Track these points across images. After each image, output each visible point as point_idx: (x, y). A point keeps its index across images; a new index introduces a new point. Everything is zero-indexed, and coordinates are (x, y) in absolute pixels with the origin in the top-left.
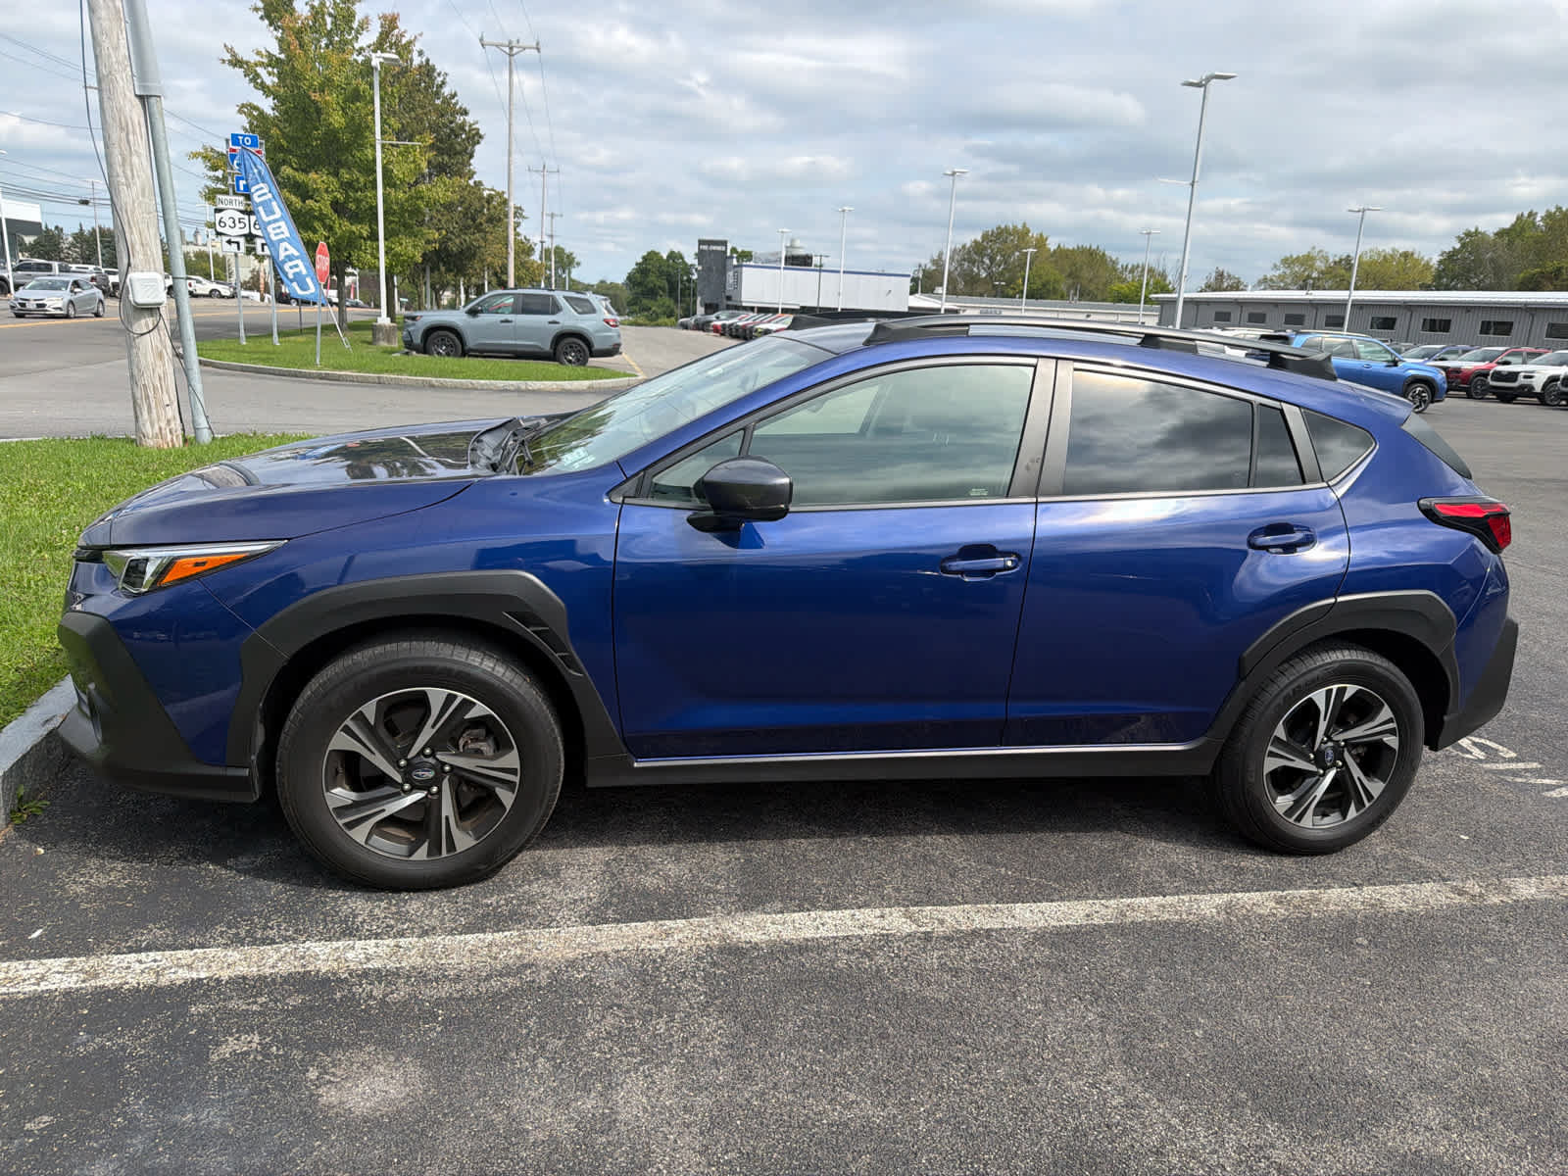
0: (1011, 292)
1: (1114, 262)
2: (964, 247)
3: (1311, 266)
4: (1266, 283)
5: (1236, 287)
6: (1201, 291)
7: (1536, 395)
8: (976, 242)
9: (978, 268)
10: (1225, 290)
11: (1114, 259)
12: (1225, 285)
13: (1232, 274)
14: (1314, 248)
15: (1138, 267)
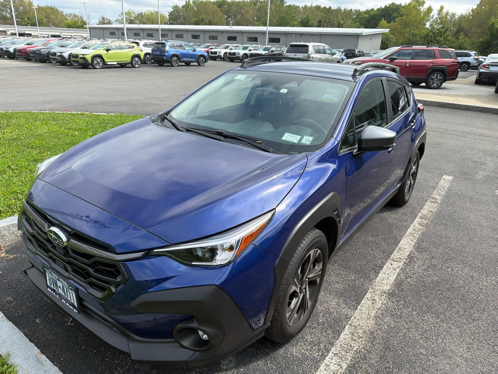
0: (24, 23)
6: (98, 24)
7: (241, 59)
9: (5, 13)
11: (61, 11)
13: (107, 18)
15: (71, 14)
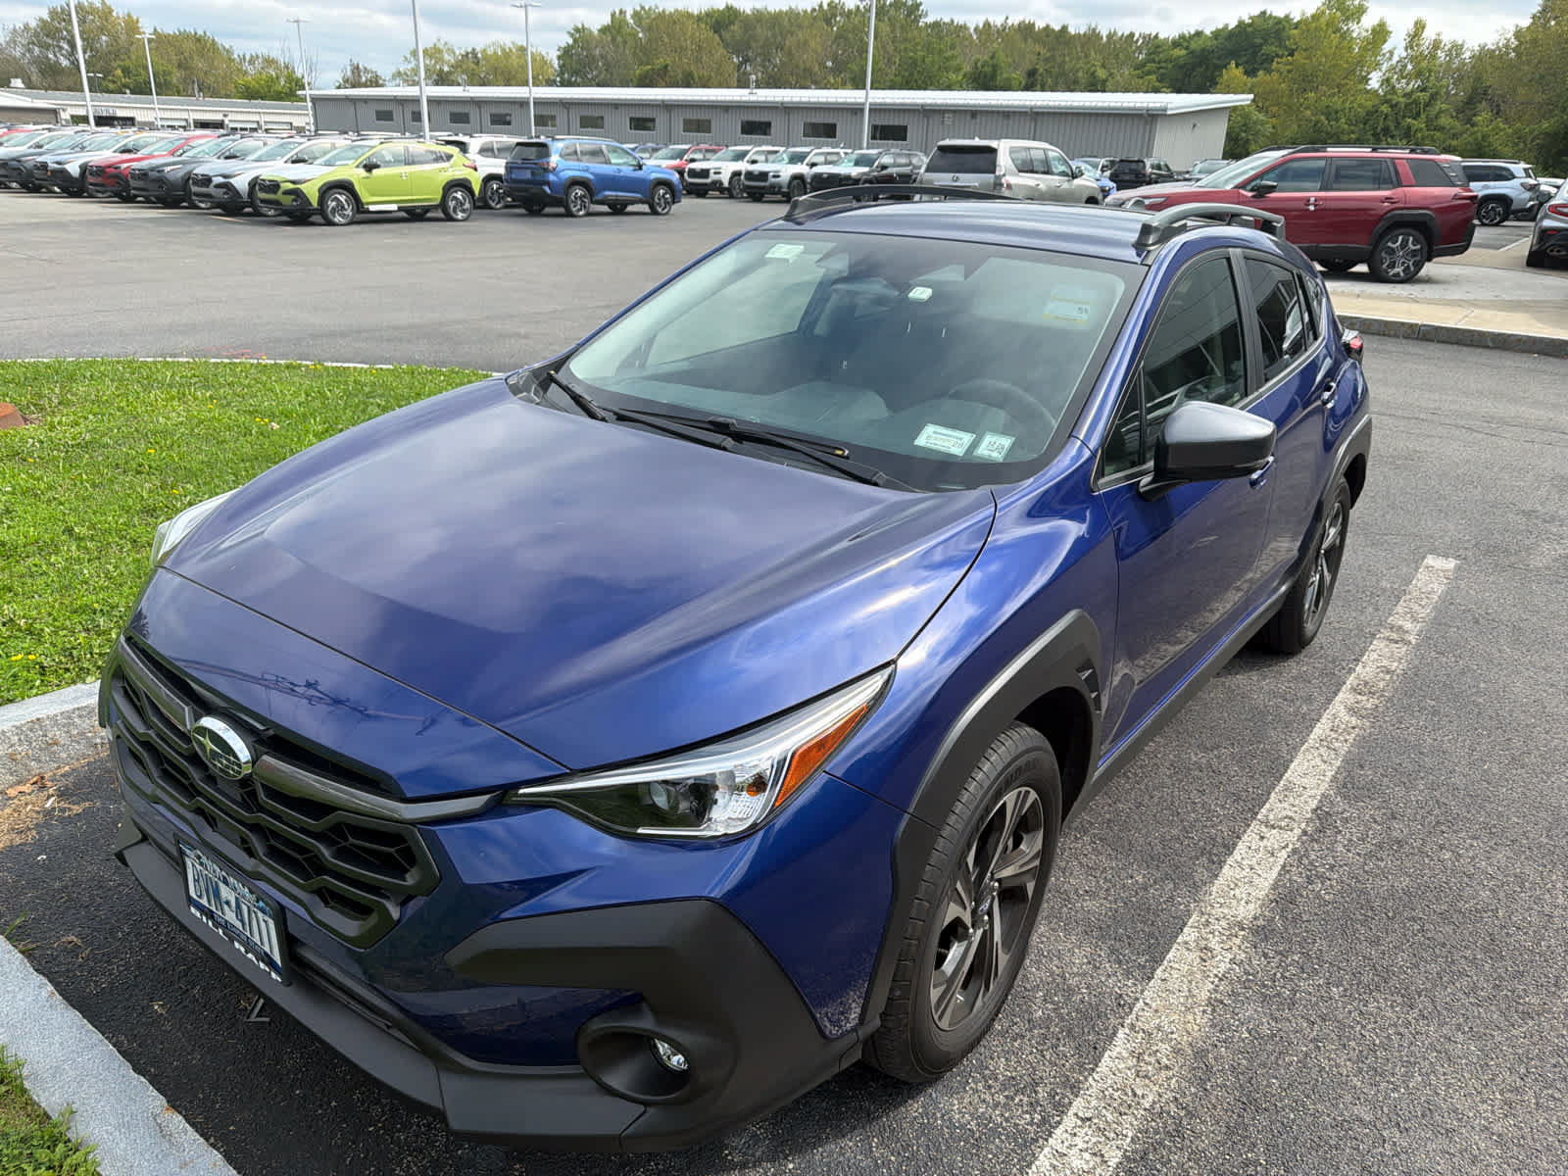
0: (111, 86)
1: (228, 51)
2: (26, 27)
5: (375, 82)
6: (339, 87)
8: (41, 20)
9: (55, 56)
10: (365, 85)
11: (227, 47)
12: (364, 79)
13: (369, 68)
14: (439, 40)
15: (257, 57)
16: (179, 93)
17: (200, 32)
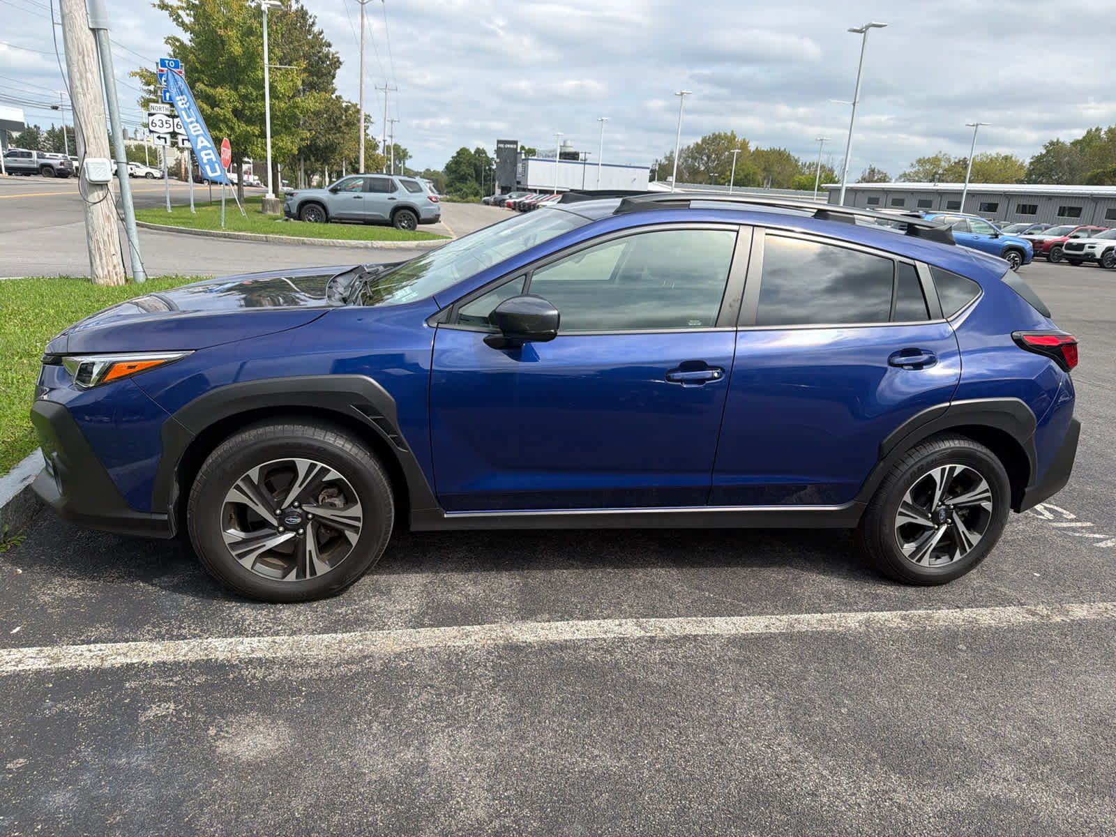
0: (722, 181)
1: (796, 161)
2: (689, 147)
3: (938, 166)
4: (906, 177)
5: (883, 180)
6: (859, 182)
7: (1098, 261)
8: (697, 144)
9: (699, 163)
10: (876, 182)
11: (796, 158)
12: (876, 178)
13: (881, 171)
14: (940, 152)
15: (814, 164)
16: (759, 186)
17: (782, 149)
